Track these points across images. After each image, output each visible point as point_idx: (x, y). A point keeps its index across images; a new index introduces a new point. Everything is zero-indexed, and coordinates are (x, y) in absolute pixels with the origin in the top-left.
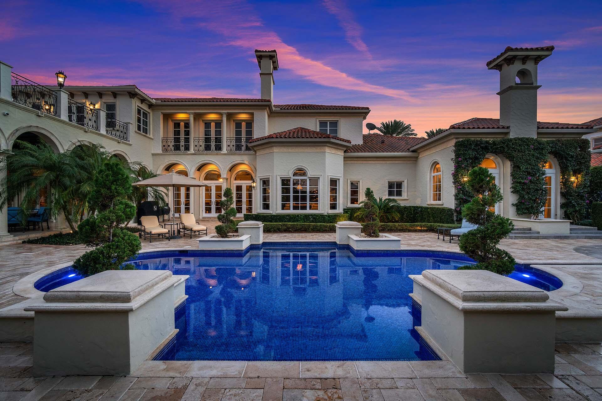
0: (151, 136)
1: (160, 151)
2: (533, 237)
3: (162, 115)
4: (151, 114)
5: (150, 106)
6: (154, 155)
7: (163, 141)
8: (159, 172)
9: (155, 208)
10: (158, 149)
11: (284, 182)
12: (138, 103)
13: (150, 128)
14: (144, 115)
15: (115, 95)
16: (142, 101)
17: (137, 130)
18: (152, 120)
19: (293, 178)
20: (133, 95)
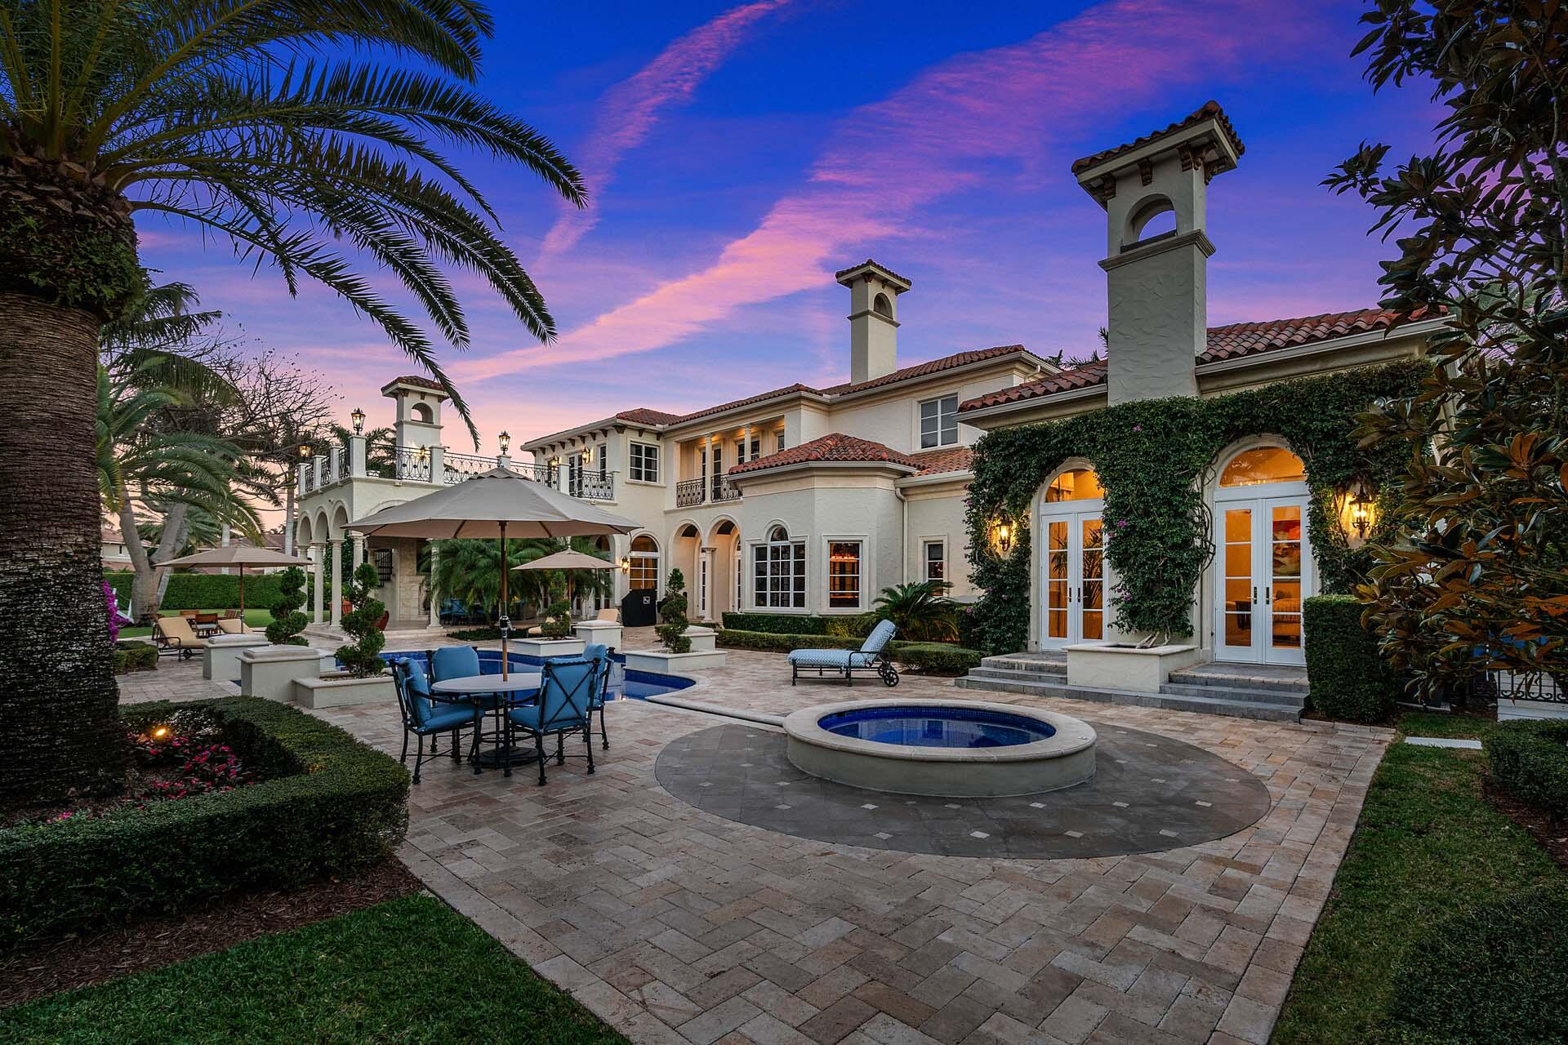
0: (662, 484)
1: (674, 506)
2: (1011, 688)
3: (679, 446)
4: (662, 449)
5: (659, 435)
6: (666, 513)
7: (679, 488)
8: (671, 541)
9: (646, 600)
10: (671, 503)
11: (761, 553)
12: (632, 437)
13: (661, 470)
14: (650, 451)
15: (605, 432)
16: (641, 431)
17: (629, 480)
18: (661, 457)
19: (770, 544)
20: (621, 429)
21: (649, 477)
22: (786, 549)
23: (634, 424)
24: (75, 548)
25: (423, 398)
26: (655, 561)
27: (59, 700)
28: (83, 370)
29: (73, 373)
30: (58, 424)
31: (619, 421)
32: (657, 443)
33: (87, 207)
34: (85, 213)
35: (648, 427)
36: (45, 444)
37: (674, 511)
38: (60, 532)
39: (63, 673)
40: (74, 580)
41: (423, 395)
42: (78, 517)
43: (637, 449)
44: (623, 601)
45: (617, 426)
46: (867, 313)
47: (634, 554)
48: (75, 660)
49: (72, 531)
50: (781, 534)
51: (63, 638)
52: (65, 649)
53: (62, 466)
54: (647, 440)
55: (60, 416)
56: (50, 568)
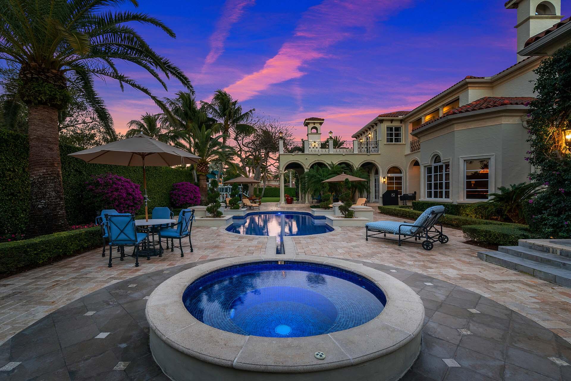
0: (404, 143)
4: (403, 127)
5: (401, 121)
6: (406, 156)
7: (411, 144)
8: (407, 169)
9: (393, 195)
10: (408, 151)
11: (429, 170)
12: (389, 124)
13: (403, 137)
14: (397, 129)
15: (376, 124)
16: (392, 121)
17: (386, 143)
18: (403, 132)
19: (434, 165)
20: (381, 121)
21: (397, 140)
22: (441, 167)
23: (387, 118)
24: (43, 173)
25: (314, 125)
26: (400, 178)
27: (37, 216)
28: (45, 122)
29: (41, 124)
30: (38, 139)
31: (379, 118)
32: (401, 125)
33: (36, 74)
34: (35, 76)
35: (394, 118)
36: (35, 145)
37: (409, 155)
38: (39, 169)
39: (40, 208)
40: (43, 182)
41: (314, 123)
42: (44, 165)
43: (390, 129)
44: (383, 195)
45: (380, 121)
46: (529, 18)
47: (389, 175)
48: (42, 205)
49: (42, 168)
50: (437, 159)
51: (39, 199)
52: (40, 202)
53: (39, 150)
54: (396, 124)
55: (38, 136)
56: (36, 179)
